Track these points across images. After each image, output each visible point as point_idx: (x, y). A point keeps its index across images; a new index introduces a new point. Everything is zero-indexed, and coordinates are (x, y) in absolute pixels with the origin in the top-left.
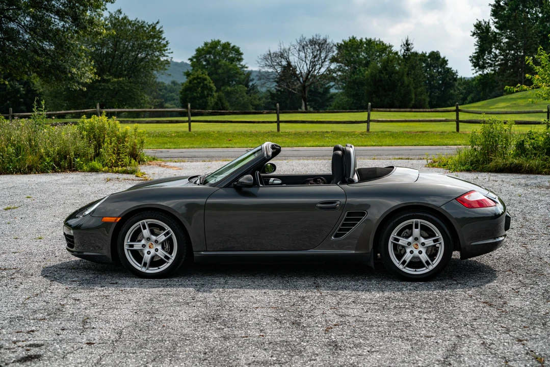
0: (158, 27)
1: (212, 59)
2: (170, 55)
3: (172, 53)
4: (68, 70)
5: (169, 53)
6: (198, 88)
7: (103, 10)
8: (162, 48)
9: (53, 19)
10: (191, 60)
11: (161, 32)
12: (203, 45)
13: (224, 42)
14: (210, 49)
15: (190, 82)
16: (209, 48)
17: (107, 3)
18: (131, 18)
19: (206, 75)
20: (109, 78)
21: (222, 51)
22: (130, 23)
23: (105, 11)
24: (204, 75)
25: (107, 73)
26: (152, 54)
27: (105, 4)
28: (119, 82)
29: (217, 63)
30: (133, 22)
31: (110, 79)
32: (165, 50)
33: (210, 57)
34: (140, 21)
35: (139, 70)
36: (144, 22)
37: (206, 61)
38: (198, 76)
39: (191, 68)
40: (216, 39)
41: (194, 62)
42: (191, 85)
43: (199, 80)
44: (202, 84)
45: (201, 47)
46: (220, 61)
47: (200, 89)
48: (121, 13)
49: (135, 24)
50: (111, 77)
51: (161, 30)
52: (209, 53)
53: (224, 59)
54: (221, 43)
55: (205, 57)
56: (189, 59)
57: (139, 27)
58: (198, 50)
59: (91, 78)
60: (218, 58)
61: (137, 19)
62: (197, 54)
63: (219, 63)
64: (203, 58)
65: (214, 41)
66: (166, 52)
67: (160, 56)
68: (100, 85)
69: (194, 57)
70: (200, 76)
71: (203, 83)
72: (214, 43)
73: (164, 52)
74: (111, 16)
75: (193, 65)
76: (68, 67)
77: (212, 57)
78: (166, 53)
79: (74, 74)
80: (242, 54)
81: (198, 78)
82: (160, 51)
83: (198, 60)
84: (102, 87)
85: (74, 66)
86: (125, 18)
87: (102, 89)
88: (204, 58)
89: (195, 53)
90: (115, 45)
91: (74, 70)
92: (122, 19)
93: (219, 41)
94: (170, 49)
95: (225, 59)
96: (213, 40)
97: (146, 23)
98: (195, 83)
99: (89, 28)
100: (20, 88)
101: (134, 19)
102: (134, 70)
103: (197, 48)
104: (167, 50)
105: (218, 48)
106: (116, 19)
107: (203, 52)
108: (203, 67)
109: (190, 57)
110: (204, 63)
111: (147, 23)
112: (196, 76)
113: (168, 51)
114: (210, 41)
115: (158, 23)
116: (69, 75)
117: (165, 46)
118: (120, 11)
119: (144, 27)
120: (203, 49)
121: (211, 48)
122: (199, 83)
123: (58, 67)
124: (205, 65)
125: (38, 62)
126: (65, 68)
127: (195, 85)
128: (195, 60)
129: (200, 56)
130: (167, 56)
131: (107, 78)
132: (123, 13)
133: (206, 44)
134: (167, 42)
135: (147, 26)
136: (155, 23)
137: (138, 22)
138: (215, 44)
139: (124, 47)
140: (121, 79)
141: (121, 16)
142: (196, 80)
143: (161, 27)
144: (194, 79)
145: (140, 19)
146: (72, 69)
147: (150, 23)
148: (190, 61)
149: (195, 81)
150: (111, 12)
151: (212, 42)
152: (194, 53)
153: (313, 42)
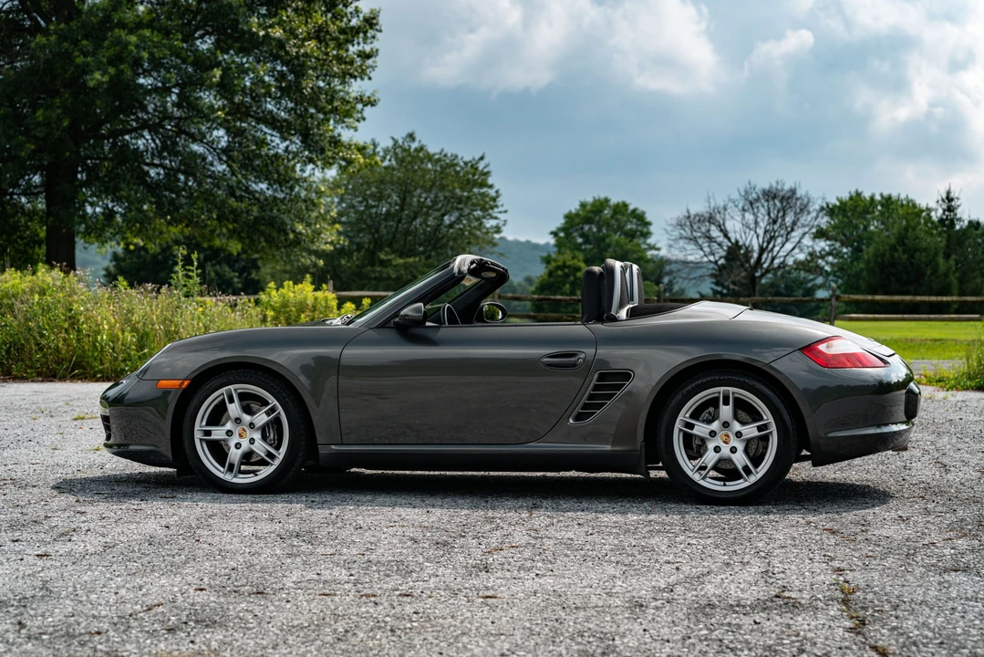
0: (481, 166)
1: (594, 233)
2: (502, 217)
3: (506, 212)
4: (289, 227)
5: (500, 212)
6: (564, 285)
7: (358, 121)
8: (488, 204)
9: (269, 137)
10: (555, 234)
11: (487, 174)
12: (578, 207)
13: (616, 202)
14: (591, 215)
15: (550, 274)
16: (588, 212)
17: (365, 108)
18: (433, 149)
19: (579, 261)
20: (389, 257)
21: (612, 217)
22: (430, 158)
23: (362, 122)
24: (576, 261)
25: (387, 249)
26: (469, 214)
27: (362, 110)
28: (406, 266)
29: (603, 239)
30: (437, 157)
31: (390, 261)
32: (492, 208)
33: (590, 229)
34: (449, 155)
35: (446, 245)
36: (456, 156)
37: (582, 235)
38: (564, 263)
39: (556, 249)
40: (602, 196)
41: (561, 238)
42: (552, 280)
43: (566, 270)
44: (572, 278)
45: (574, 211)
46: (608, 236)
47: (568, 286)
48: (414, 139)
49: (439, 160)
50: (393, 256)
51: (486, 170)
52: (588, 221)
53: (616, 233)
54: (612, 203)
55: (582, 228)
56: (552, 233)
57: (447, 166)
58: (569, 217)
59: (331, 243)
60: (605, 231)
61: (443, 150)
62: (566, 223)
63: (608, 240)
64: (577, 230)
65: (599, 200)
66: (496, 210)
67: (484, 217)
68: (374, 272)
69: (561, 229)
70: (568, 263)
71: (574, 275)
72: (598, 203)
73: (490, 211)
74: (395, 145)
75: (560, 245)
76: (288, 222)
77: (595, 230)
78: (495, 212)
79: (300, 233)
80: (649, 224)
81: (564, 266)
82: (484, 209)
83: (568, 235)
84: (377, 274)
85: (302, 220)
86: (422, 148)
87: (375, 278)
88: (580, 232)
89: (563, 221)
90: (403, 200)
91: (300, 227)
92: (416, 150)
93: (607, 200)
94: (502, 205)
95: (619, 234)
96: (597, 198)
97: (460, 157)
98: (560, 276)
99: (329, 150)
100: (232, 278)
101: (438, 151)
102: (435, 244)
103: (566, 211)
104: (497, 206)
105: (606, 212)
106: (404, 150)
107: (577, 220)
108: (578, 247)
109: (554, 229)
110: (580, 240)
111: (462, 158)
112: (560, 263)
113: (501, 209)
114: (590, 200)
115: (482, 158)
116: (291, 236)
117: (494, 199)
118: (411, 137)
119: (456, 165)
120: (577, 215)
121: (592, 212)
122: (567, 276)
123: (272, 222)
124: (581, 244)
125: (233, 211)
126: (283, 223)
127: (560, 279)
128: (562, 235)
129: (572, 226)
130: (496, 218)
131: (386, 258)
132: (417, 139)
133: (583, 205)
134: (497, 192)
135: (462, 164)
136: (477, 158)
137: (445, 155)
138: (600, 205)
139: (419, 201)
140: (411, 260)
141: (414, 145)
142: (562, 270)
143: (486, 166)
144: (558, 268)
145: (449, 151)
146: (297, 225)
147: (467, 158)
148: (552, 236)
149: (560, 273)
150: (396, 137)
151: (595, 201)
152: (560, 222)
153: (770, 195)
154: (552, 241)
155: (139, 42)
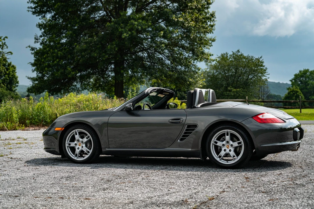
0: (261, 60)
1: (304, 80)
2: (268, 76)
3: (269, 74)
4: (187, 80)
5: (267, 74)
6: (293, 97)
7: (210, 46)
8: (263, 72)
9: (183, 52)
10: (291, 81)
11: (263, 62)
12: (299, 72)
13: (311, 70)
14: (303, 75)
15: (289, 93)
16: (302, 74)
17: (213, 42)
18: (245, 55)
19: (298, 89)
20: (231, 89)
21: (310, 75)
22: (244, 58)
24: (297, 89)
25: (230, 86)
26: (257, 75)
27: (211, 43)
28: (237, 92)
29: (307, 82)
30: (247, 57)
31: (231, 90)
32: (264, 73)
33: (303, 79)
34: (251, 56)
35: (249, 85)
36: (253, 57)
37: (300, 81)
38: (293, 90)
39: (291, 86)
40: (307, 69)
41: (293, 82)
42: (289, 95)
43: (294, 92)
44: (296, 95)
45: (297, 73)
46: (308, 81)
47: (294, 97)
48: (239, 52)
49: (247, 58)
50: (232, 88)
51: (262, 61)
52: (302, 76)
53: (311, 80)
54: (310, 71)
55: (300, 79)
56: (290, 80)
57: (249, 60)
58: (296, 75)
60: (307, 80)
61: (248, 55)
62: (295, 77)
63: (308, 83)
64: (298, 79)
65: (306, 70)
66: (265, 74)
67: (262, 76)
68: (227, 93)
69: (293, 79)
70: (294, 90)
71: (296, 94)
72: (305, 71)
73: (264, 74)
74: (233, 54)
75: (293, 84)
76: (187, 78)
77: (304, 79)
78: (265, 75)
79: (191, 82)
81: (293, 91)
82: (262, 73)
83: (295, 81)
84: (228, 94)
85: (192, 78)
86: (242, 55)
87: (227, 95)
88: (299, 80)
89: (294, 77)
90: (236, 71)
91: (191, 80)
92: (240, 55)
93: (308, 70)
94: (268, 72)
95: (312, 80)
97: (254, 57)
98: (292, 94)
100: (185, 96)
101: (247, 55)
102: (246, 85)
103: (295, 74)
104: (266, 73)
105: (308, 73)
106: (236, 55)
107: (298, 76)
109: (291, 79)
110: (299, 83)
111: (255, 57)
112: (292, 90)
113: (267, 73)
114: (302, 70)
115: (261, 57)
117: (265, 70)
118: (238, 51)
119: (253, 59)
120: (298, 75)
121: (303, 73)
122: (294, 94)
123: (182, 78)
124: (300, 84)
125: (170, 75)
126: (185, 79)
127: (292, 95)
128: (293, 81)
129: (297, 78)
130: (266, 76)
131: (230, 89)
132: (240, 52)
133: (300, 72)
134: (266, 68)
135: (255, 59)
136: (259, 57)
137: (249, 57)
138: (306, 71)
139: (241, 71)
140: (238, 90)
141: (239, 54)
142: (292, 92)
143: (262, 60)
144: (291, 91)
145: (250, 55)
146: (190, 79)
147: (257, 57)
148: (290, 81)
149: (292, 93)
150: (234, 51)
151: (304, 70)
152: (293, 77)
154: (290, 83)
155: (138, 24)
